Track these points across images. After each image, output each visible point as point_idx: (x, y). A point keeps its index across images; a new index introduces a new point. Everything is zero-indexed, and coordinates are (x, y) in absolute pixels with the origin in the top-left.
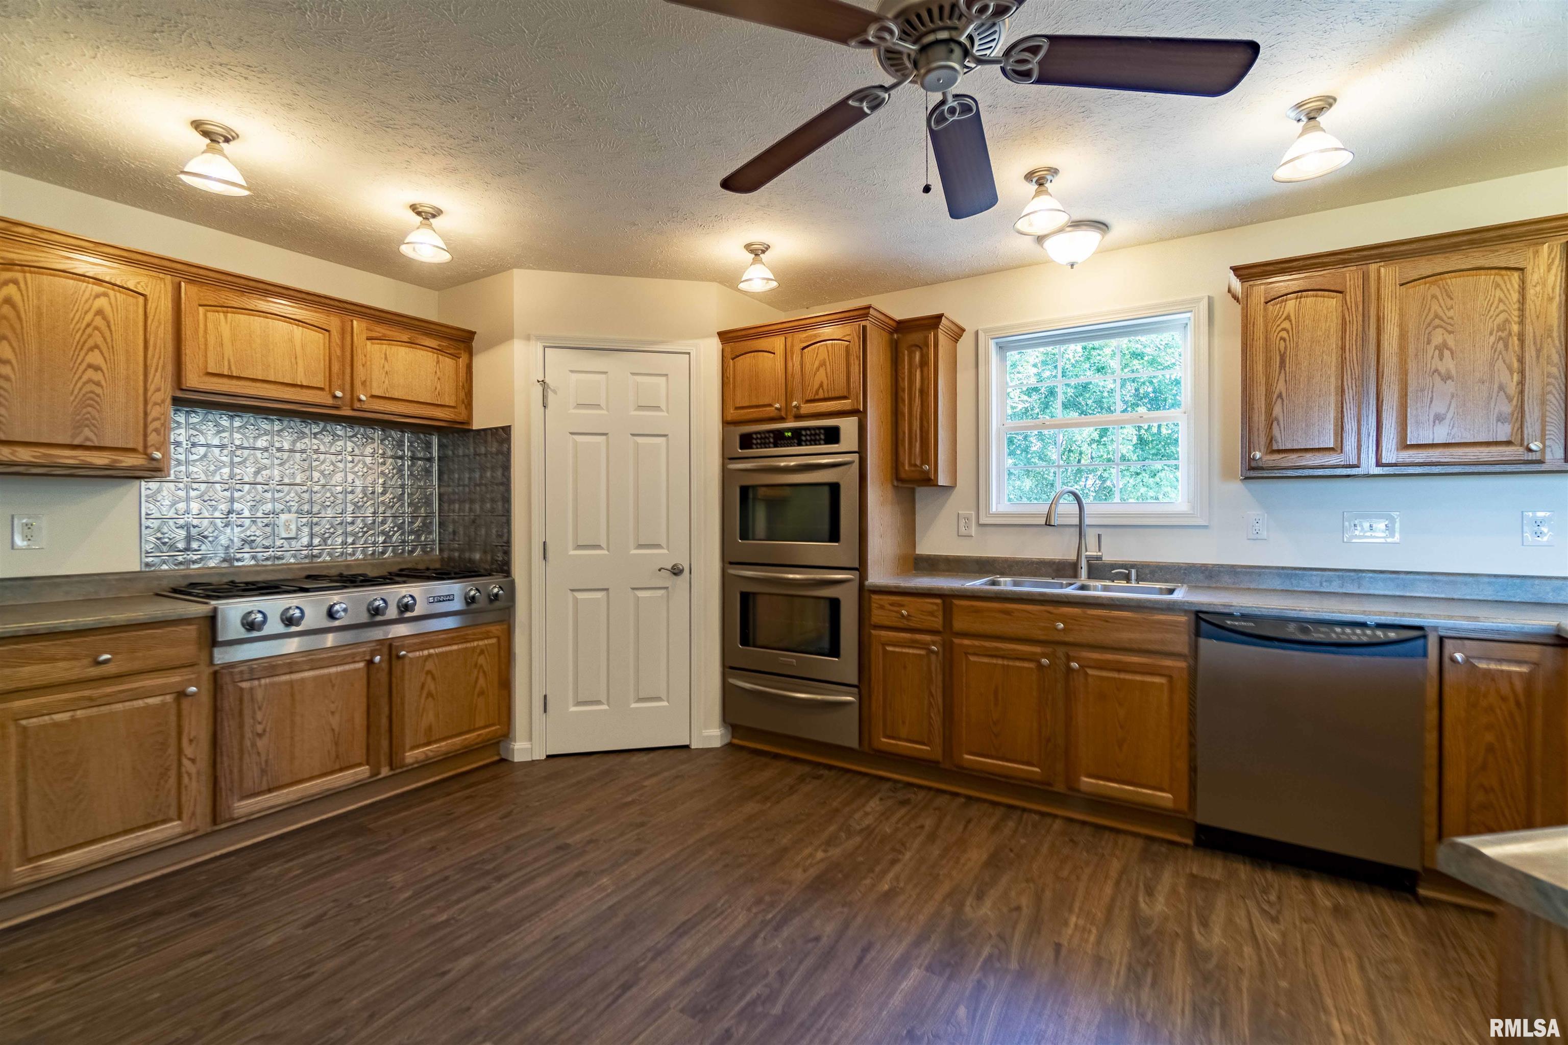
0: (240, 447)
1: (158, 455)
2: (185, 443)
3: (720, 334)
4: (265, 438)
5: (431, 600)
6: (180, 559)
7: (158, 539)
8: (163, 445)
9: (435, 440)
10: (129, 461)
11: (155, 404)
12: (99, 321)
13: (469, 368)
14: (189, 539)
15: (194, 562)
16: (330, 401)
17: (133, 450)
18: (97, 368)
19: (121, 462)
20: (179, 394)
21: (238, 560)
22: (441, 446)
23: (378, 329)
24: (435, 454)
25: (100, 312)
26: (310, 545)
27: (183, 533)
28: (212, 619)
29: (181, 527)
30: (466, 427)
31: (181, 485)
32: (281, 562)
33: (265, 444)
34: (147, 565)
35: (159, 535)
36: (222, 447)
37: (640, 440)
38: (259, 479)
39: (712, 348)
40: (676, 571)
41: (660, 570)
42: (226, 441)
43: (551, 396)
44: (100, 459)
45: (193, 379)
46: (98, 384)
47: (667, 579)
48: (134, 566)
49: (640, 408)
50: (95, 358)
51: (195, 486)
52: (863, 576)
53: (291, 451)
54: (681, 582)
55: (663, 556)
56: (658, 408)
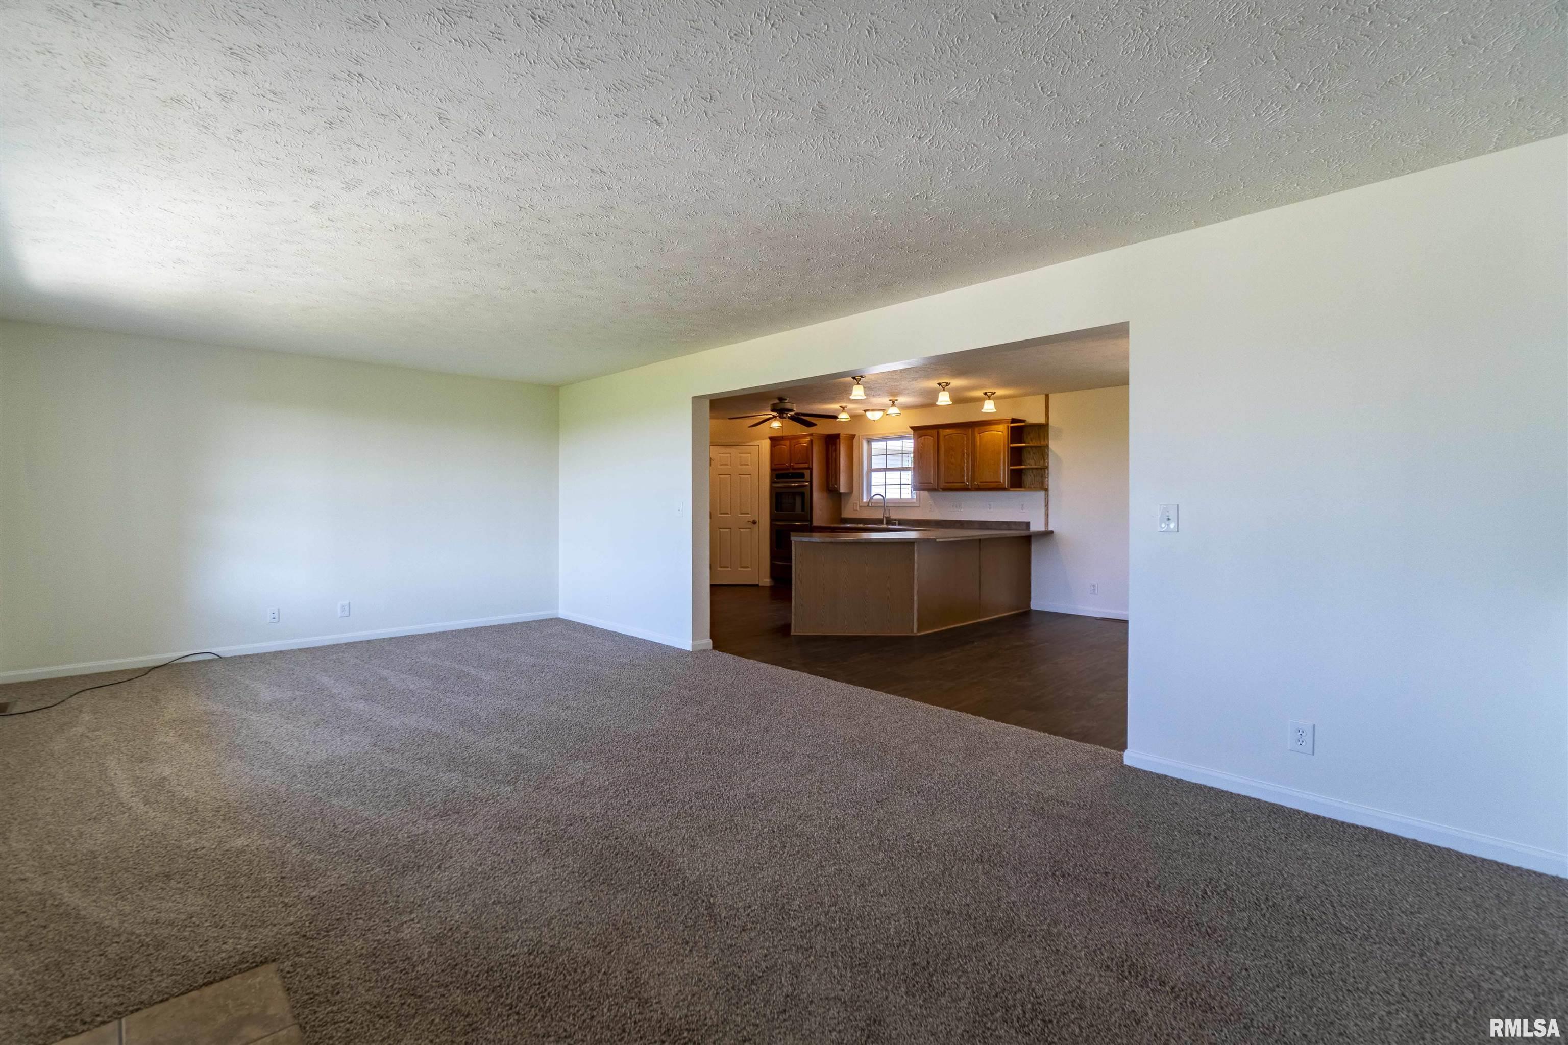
3: (771, 438)
37: (742, 476)
39: (767, 443)
40: (754, 522)
41: (748, 522)
43: (712, 461)
47: (750, 525)
49: (742, 465)
52: (811, 523)
54: (756, 526)
55: (750, 517)
56: (748, 465)
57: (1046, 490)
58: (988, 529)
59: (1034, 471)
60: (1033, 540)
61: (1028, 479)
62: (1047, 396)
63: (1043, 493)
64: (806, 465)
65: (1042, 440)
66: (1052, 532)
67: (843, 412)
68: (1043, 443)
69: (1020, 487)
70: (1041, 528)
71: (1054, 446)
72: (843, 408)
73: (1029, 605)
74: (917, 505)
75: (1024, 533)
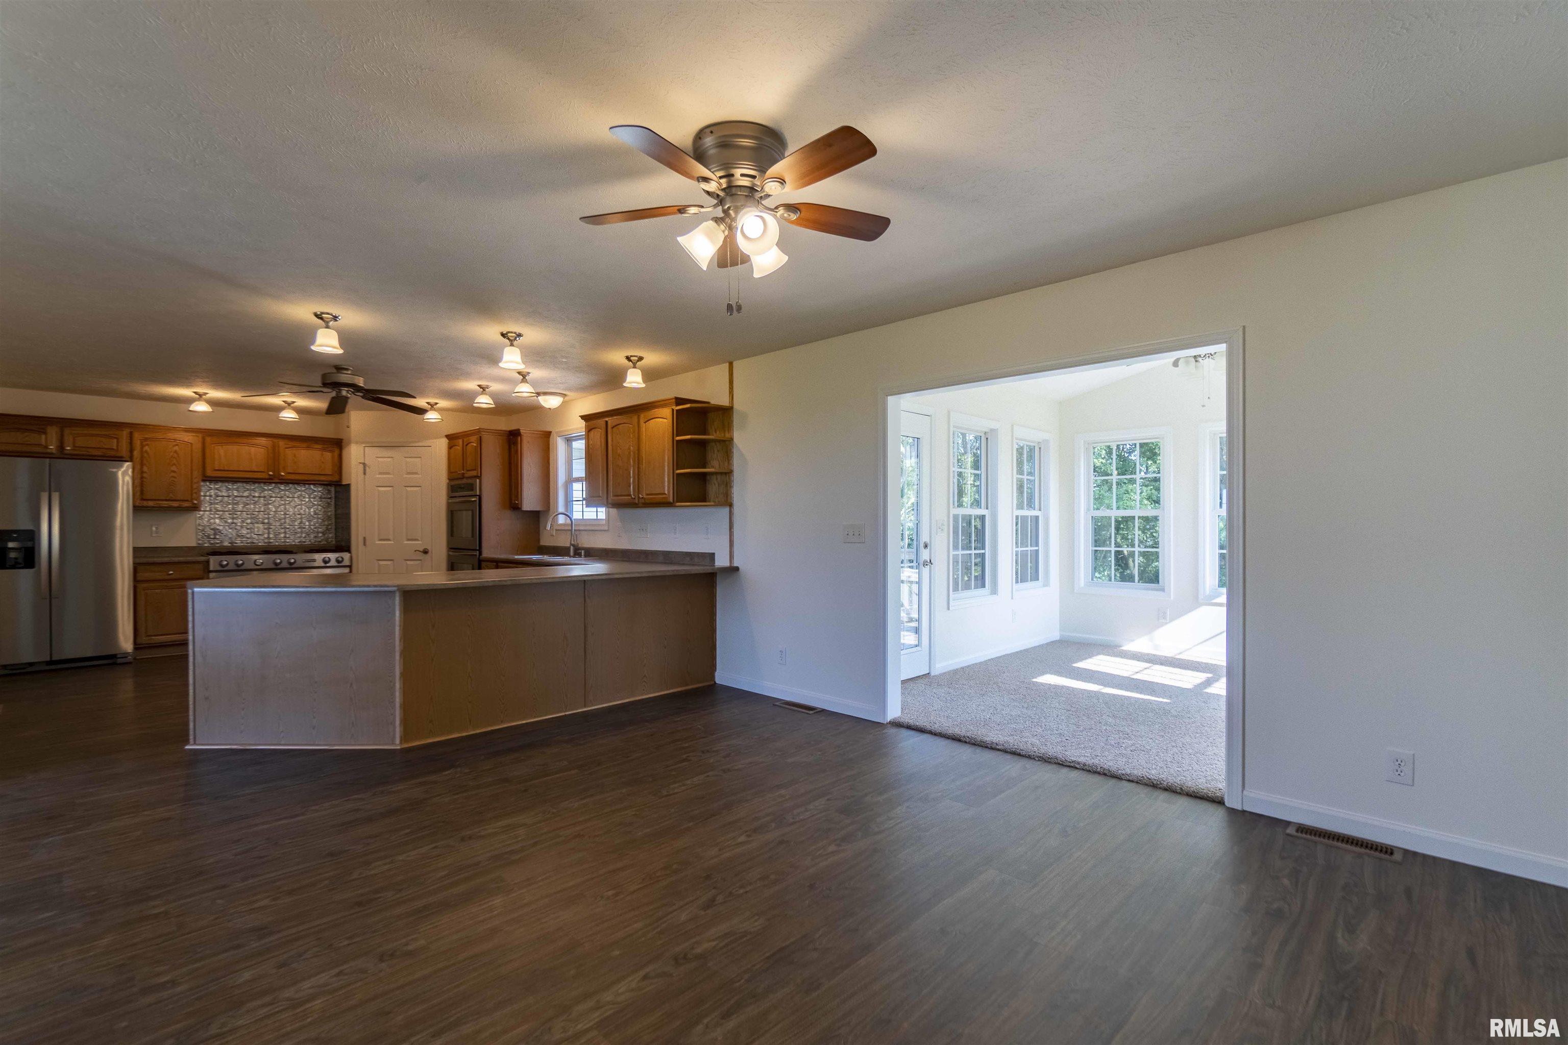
0: (236, 496)
1: (195, 502)
2: (214, 495)
3: (447, 436)
4: (247, 492)
5: (304, 561)
6: (212, 542)
7: (203, 534)
8: (198, 498)
9: (333, 489)
10: (186, 504)
11: (195, 483)
12: (175, 455)
13: (340, 457)
14: (215, 534)
15: (218, 543)
16: (267, 477)
17: (187, 500)
18: (174, 472)
19: (182, 505)
20: (204, 479)
21: (236, 543)
22: (336, 492)
23: (290, 444)
24: (333, 496)
25: (176, 452)
26: (269, 538)
27: (212, 532)
28: (208, 562)
29: (212, 529)
30: (339, 483)
31: (212, 513)
32: (254, 544)
33: (247, 494)
34: (199, 544)
35: (203, 532)
36: (229, 496)
37: (409, 489)
38: (245, 510)
39: (443, 443)
40: (425, 552)
41: (415, 551)
42: (230, 494)
43: (367, 469)
44: (175, 504)
45: (209, 473)
46: (175, 477)
47: (421, 556)
48: (194, 544)
49: (409, 473)
50: (174, 468)
51: (218, 513)
52: (480, 554)
53: (259, 497)
54: (427, 557)
55: (419, 545)
56: (416, 473)
57: (731, 505)
58: (672, 563)
59: (719, 477)
60: (719, 579)
61: (713, 488)
62: (731, 364)
63: (727, 509)
64: (474, 473)
65: (727, 432)
66: (737, 569)
67: (482, 393)
68: (727, 435)
69: (704, 500)
70: (727, 564)
71: (742, 440)
72: (483, 389)
73: (713, 677)
74: (606, 528)
75: (708, 569)
